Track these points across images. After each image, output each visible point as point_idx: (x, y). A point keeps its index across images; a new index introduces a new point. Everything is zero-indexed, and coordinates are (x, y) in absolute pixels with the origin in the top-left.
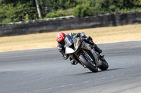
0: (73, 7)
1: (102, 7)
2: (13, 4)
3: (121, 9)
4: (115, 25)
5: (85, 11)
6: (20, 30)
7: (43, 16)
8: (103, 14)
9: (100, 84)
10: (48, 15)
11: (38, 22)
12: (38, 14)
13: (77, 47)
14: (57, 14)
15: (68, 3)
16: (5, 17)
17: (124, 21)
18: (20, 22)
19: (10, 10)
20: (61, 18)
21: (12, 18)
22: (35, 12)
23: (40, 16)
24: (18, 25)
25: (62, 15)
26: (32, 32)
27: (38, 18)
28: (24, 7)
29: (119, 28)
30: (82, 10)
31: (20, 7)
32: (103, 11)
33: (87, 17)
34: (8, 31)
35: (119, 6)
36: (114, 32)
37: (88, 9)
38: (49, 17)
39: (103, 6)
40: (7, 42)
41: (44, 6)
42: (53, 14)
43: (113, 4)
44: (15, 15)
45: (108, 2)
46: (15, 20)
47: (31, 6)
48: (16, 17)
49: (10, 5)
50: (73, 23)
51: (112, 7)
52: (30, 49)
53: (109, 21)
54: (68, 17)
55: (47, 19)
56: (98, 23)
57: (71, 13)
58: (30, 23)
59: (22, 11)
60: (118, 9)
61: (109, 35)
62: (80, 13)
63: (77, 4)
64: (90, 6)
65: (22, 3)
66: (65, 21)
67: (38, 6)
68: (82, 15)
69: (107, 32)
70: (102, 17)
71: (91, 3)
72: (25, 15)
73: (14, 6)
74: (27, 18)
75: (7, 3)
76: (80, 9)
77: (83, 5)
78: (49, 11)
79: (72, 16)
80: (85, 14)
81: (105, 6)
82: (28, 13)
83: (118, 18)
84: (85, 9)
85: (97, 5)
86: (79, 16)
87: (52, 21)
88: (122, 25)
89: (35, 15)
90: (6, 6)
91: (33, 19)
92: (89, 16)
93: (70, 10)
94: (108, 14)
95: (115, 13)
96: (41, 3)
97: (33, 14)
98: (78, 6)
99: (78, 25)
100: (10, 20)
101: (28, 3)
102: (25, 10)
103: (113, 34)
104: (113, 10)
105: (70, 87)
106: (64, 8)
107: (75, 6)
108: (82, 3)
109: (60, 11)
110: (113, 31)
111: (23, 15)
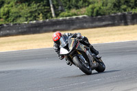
0: (86, 6)
1: (114, 7)
2: (27, 4)
3: (132, 8)
4: (126, 24)
5: (97, 11)
6: (34, 29)
7: (57, 15)
8: (115, 13)
9: (112, 82)
10: (61, 14)
11: (52, 22)
12: (51, 14)
13: (71, 48)
14: (70, 14)
15: (81, 2)
16: (20, 16)
17: (135, 20)
18: (35, 22)
19: (25, 9)
20: (74, 17)
21: (27, 18)
22: (49, 11)
23: (53, 15)
24: (32, 24)
25: (75, 15)
26: (46, 31)
27: (52, 17)
28: (39, 6)
29: (130, 27)
30: (95, 10)
31: (34, 6)
32: (115, 11)
33: (99, 17)
34: (23, 30)
35: (130, 6)
36: (126, 32)
37: (100, 8)
38: (62, 16)
39: (115, 5)
40: (21, 41)
41: (58, 5)
42: (66, 13)
43: (124, 4)
44: (29, 15)
45: (120, 2)
46: (29, 19)
47: (44, 6)
48: (30, 17)
49: (24, 4)
50: (86, 22)
51: (124, 7)
52: (44, 47)
53: (121, 20)
54: (81, 16)
55: (61, 18)
56: (110, 23)
57: (83, 13)
58: (44, 22)
59: (36, 11)
60: (129, 9)
61: (121, 34)
62: (93, 12)
63: (89, 3)
64: (103, 6)
65: (36, 3)
66: (78, 21)
67: (51, 6)
68: (94, 14)
69: (119, 31)
70: (114, 16)
71: (103, 3)
72: (39, 14)
73: (29, 5)
74: (41, 18)
75: (22, 3)
76: (93, 9)
77: (96, 5)
78: (62, 11)
79: (85, 16)
80: (98, 14)
81: (117, 6)
82: (42, 12)
83: (129, 17)
84: (98, 8)
85: (110, 5)
86: (92, 16)
87: (65, 20)
88: (133, 24)
89: (49, 15)
90: (21, 6)
91: (47, 18)
92: (101, 15)
93: (83, 10)
94: (120, 13)
95: (126, 13)
96: (55, 3)
97: (46, 14)
98: (90, 6)
99: (91, 25)
100: (25, 19)
101: (42, 3)
102: (39, 10)
103: (125, 33)
104: (125, 10)
105: (83, 85)
106: (77, 7)
107: (88, 6)
108: (94, 2)
109: (74, 11)
110: (125, 30)
111: (37, 14)
